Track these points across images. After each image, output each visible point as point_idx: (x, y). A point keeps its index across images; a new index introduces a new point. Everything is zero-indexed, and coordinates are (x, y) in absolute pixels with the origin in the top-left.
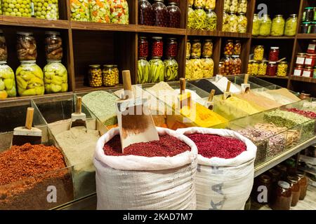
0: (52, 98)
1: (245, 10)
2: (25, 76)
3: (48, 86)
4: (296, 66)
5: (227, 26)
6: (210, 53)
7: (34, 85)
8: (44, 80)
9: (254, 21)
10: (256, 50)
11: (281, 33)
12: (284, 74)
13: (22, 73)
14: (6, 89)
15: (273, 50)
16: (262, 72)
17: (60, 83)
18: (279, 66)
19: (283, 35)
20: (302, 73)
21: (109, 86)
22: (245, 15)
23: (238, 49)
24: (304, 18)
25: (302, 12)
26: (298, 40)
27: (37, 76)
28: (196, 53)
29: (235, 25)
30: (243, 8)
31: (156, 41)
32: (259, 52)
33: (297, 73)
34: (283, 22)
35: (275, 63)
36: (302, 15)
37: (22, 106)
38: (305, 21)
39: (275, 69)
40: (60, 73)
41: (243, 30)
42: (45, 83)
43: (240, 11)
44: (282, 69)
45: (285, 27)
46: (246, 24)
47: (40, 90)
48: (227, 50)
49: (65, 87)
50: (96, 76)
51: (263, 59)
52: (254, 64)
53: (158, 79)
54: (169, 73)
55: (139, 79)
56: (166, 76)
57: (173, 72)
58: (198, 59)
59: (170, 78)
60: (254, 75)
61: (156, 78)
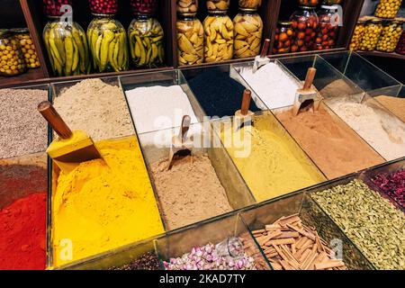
16: (388, 44)
28: (215, 2)
51: (397, 15)
52: (372, 27)
53: (108, 64)
54: (138, 51)
55: (57, 66)
56: (134, 57)
57: (146, 48)
58: (222, 15)
59: (142, 62)
60: (367, 49)
61: (103, 61)
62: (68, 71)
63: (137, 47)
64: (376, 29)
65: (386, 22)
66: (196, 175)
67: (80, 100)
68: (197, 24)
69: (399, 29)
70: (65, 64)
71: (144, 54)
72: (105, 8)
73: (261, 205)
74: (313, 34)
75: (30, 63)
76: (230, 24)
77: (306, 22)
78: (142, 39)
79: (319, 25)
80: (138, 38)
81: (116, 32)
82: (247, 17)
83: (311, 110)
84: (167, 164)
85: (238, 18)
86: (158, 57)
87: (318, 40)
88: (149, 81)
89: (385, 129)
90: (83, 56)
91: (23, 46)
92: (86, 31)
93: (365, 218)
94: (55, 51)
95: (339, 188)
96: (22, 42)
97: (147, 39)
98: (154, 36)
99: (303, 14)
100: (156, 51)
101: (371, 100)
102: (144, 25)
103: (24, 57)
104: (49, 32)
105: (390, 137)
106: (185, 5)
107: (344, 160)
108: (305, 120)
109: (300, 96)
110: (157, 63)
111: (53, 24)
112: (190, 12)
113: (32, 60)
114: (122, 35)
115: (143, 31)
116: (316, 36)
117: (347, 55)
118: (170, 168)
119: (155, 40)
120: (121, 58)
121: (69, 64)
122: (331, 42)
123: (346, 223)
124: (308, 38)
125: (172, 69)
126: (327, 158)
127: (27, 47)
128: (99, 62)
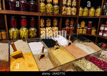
1: (75, 5)
4: (100, 31)
5: (65, 12)
6: (56, 24)
9: (80, 10)
10: (81, 23)
11: (93, 15)
12: (94, 34)
15: (89, 23)
16: (84, 32)
18: (92, 30)
19: (94, 16)
20: (103, 34)
22: (75, 7)
23: (72, 23)
24: (104, 8)
25: (103, 5)
26: (101, 18)
28: (48, 24)
29: (70, 11)
30: (74, 4)
31: (22, 18)
32: (83, 24)
33: (101, 34)
34: (94, 10)
35: (90, 29)
36: (103, 7)
38: (105, 10)
39: (90, 31)
41: (74, 14)
43: (73, 5)
44: (93, 32)
45: (95, 13)
46: (76, 11)
48: (66, 23)
51: (85, 27)
52: (80, 29)
53: (24, 37)
54: (31, 34)
55: (11, 38)
56: (30, 36)
57: (33, 34)
58: (50, 27)
59: (32, 37)
60: (80, 34)
61: (23, 37)
62: (14, 39)
63: (31, 33)
64: (82, 30)
65: (83, 28)
66: (46, 61)
67: (17, 44)
68: (44, 29)
69: (86, 29)
70: (13, 37)
71: (32, 35)
72: (24, 25)
73: (63, 65)
74: (69, 31)
75: (3, 38)
76: (51, 28)
77: (67, 28)
78: (32, 32)
79: (70, 29)
80: (31, 32)
81: (26, 30)
82: (55, 27)
83: (71, 45)
84: (39, 59)
85: (53, 27)
86: (35, 36)
87: (70, 32)
88: (33, 41)
89: (87, 49)
90: (18, 35)
91: (2, 34)
92: (19, 30)
93: (86, 66)
94: (11, 34)
95: (80, 61)
96: (2, 33)
97: (33, 32)
98: (35, 31)
99: (66, 27)
100: (35, 34)
101: (83, 43)
102: (33, 29)
103: (2, 36)
104: (10, 30)
105: (89, 51)
106: (41, 25)
107: (80, 55)
108: (70, 47)
109: (68, 42)
110: (35, 37)
111: (12, 29)
112: (43, 26)
113: (4, 37)
114: (28, 31)
115: (32, 30)
116: (70, 31)
117: (77, 35)
118: (39, 60)
119: (35, 32)
120: (27, 36)
121: (14, 37)
122: (73, 32)
123: (82, 67)
124: (68, 31)
125: (39, 38)
126: (76, 54)
127: (3, 34)
128: (21, 37)
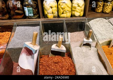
0: (74, 20)
2: (62, 7)
3: (73, 12)
7: (66, 12)
8: (71, 9)
13: (61, 4)
14: (53, 13)
17: (80, 11)
21: (106, 13)
27: (68, 7)
37: (59, 23)
40: (81, 5)
42: (72, 10)
47: (69, 15)
49: (82, 14)
50: (100, 6)
